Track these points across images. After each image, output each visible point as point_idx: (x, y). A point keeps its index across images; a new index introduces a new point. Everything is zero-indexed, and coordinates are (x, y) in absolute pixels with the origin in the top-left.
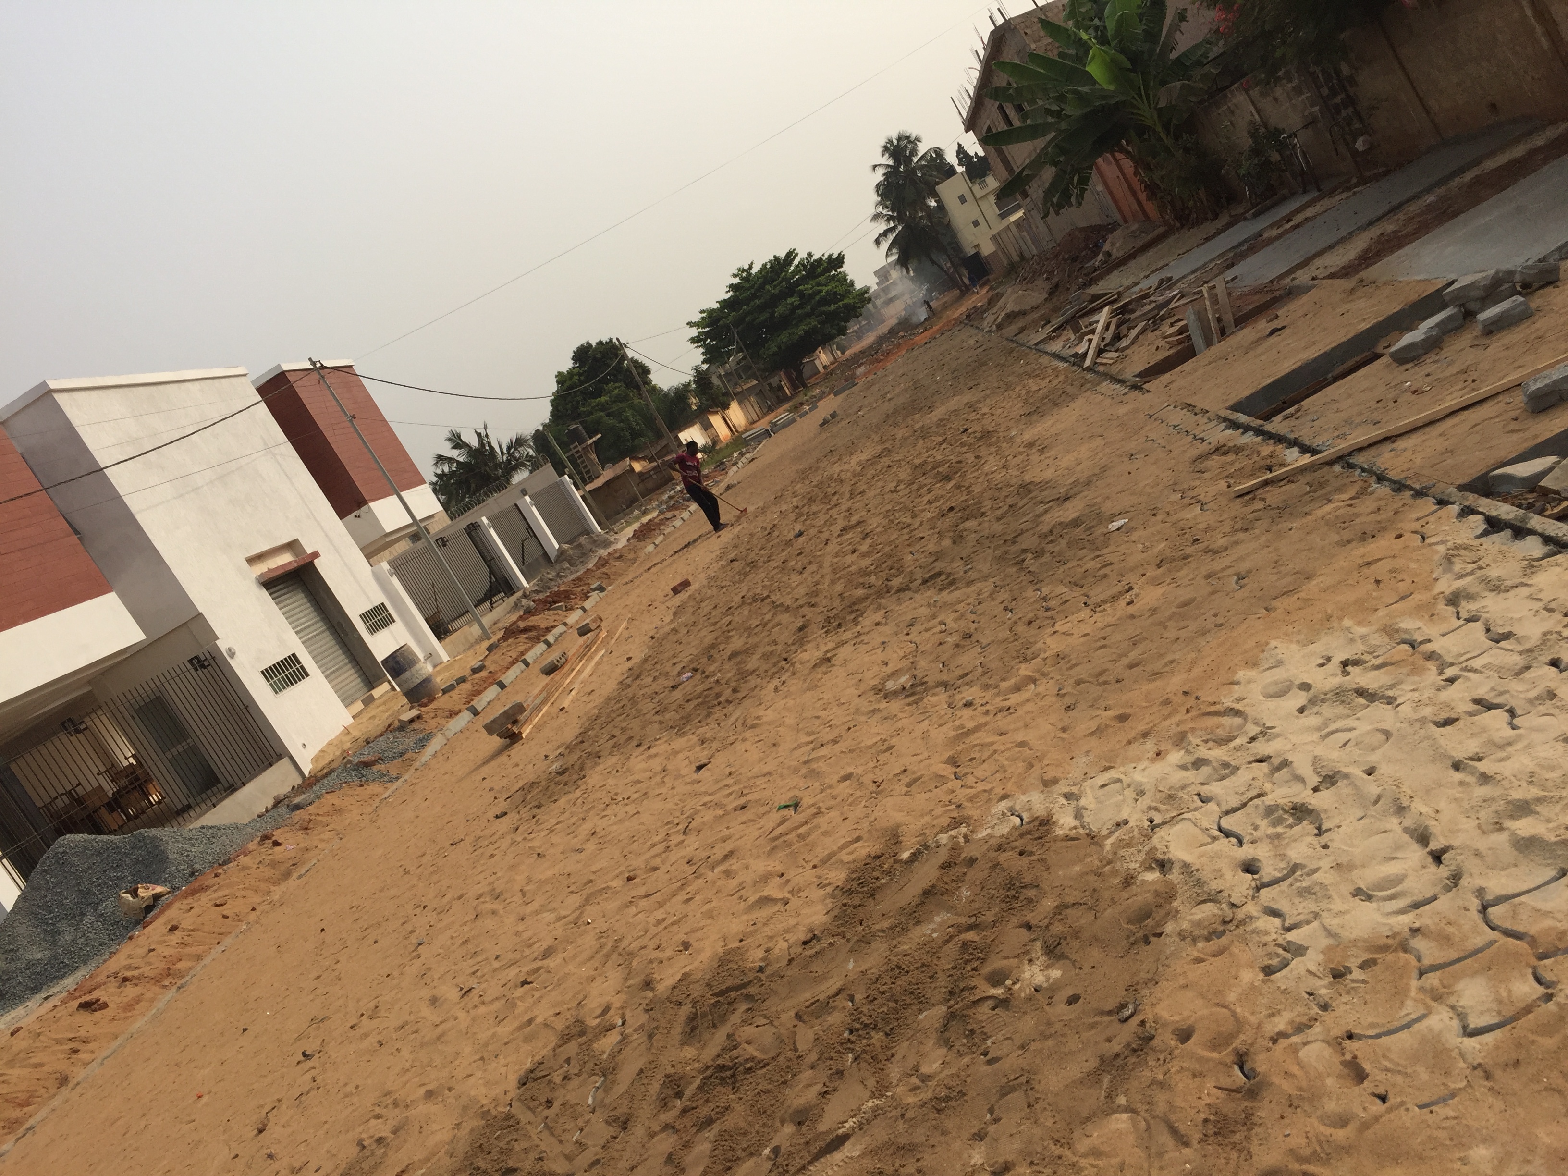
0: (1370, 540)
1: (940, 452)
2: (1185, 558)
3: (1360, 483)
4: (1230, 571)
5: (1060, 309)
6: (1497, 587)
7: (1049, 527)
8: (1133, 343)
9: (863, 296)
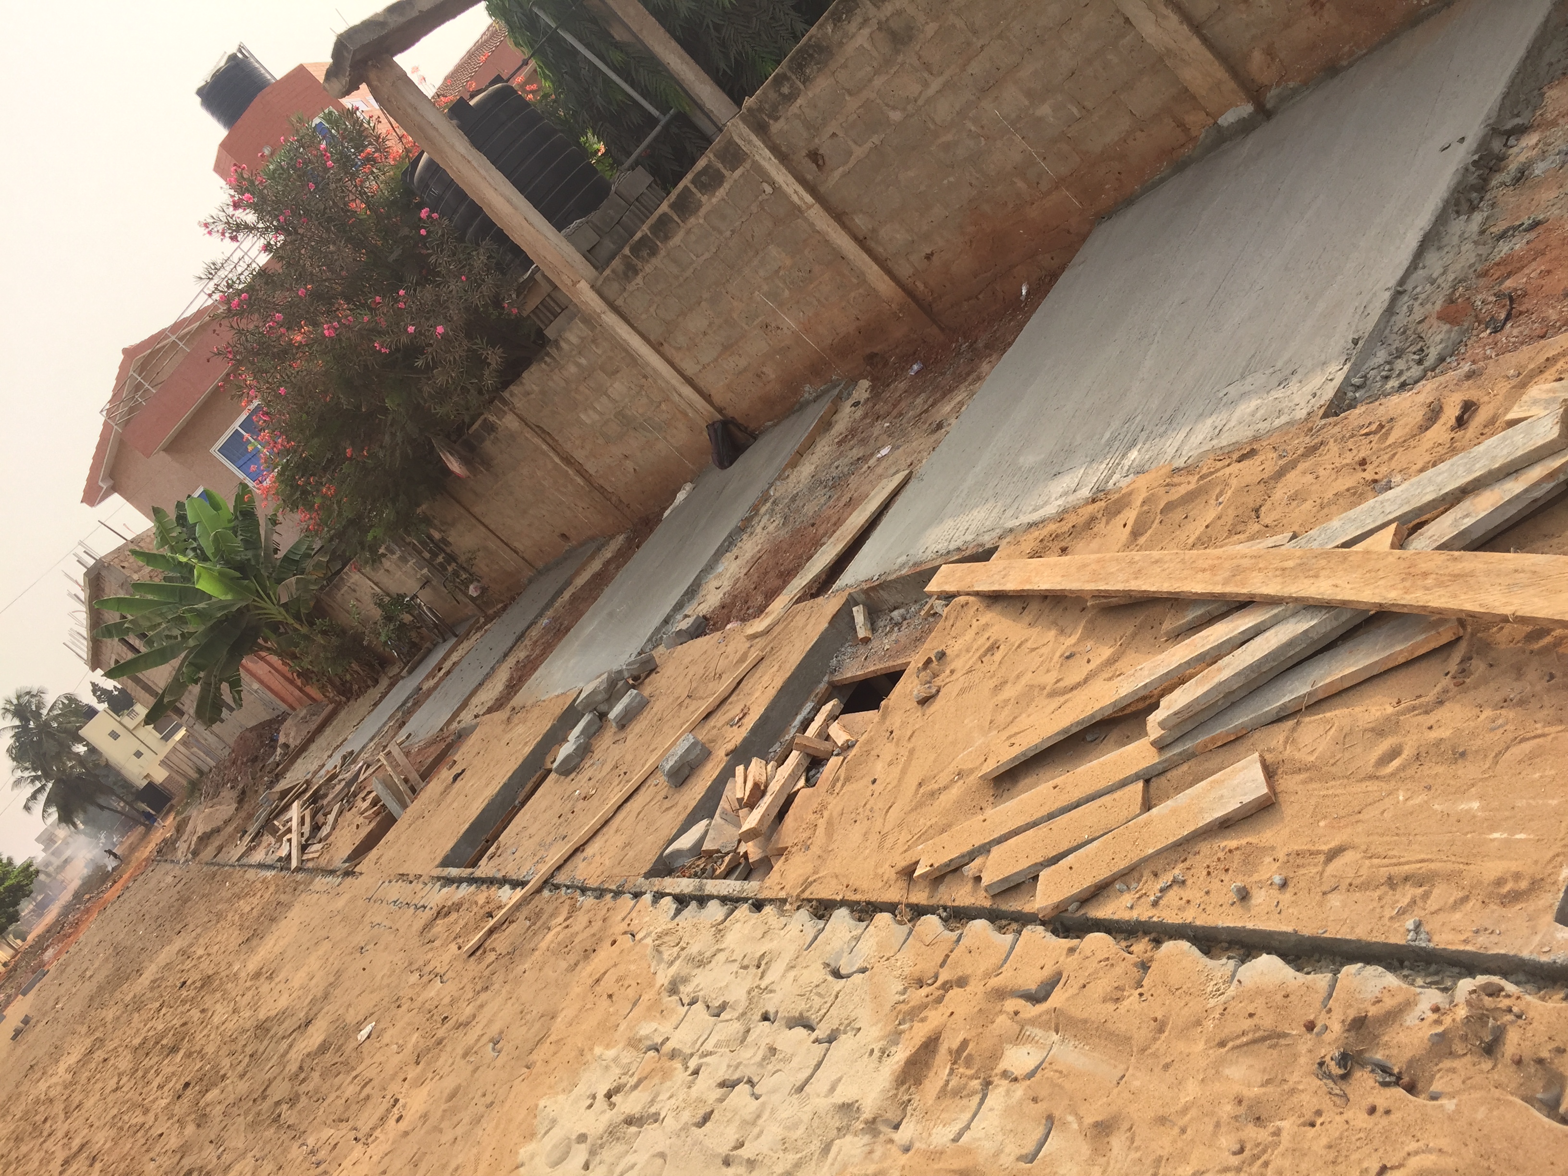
0: (593, 955)
1: (160, 1020)
2: (439, 1043)
3: (568, 902)
4: (485, 1039)
5: (253, 815)
6: (701, 962)
7: (298, 1064)
8: (333, 828)
9: (29, 872)
